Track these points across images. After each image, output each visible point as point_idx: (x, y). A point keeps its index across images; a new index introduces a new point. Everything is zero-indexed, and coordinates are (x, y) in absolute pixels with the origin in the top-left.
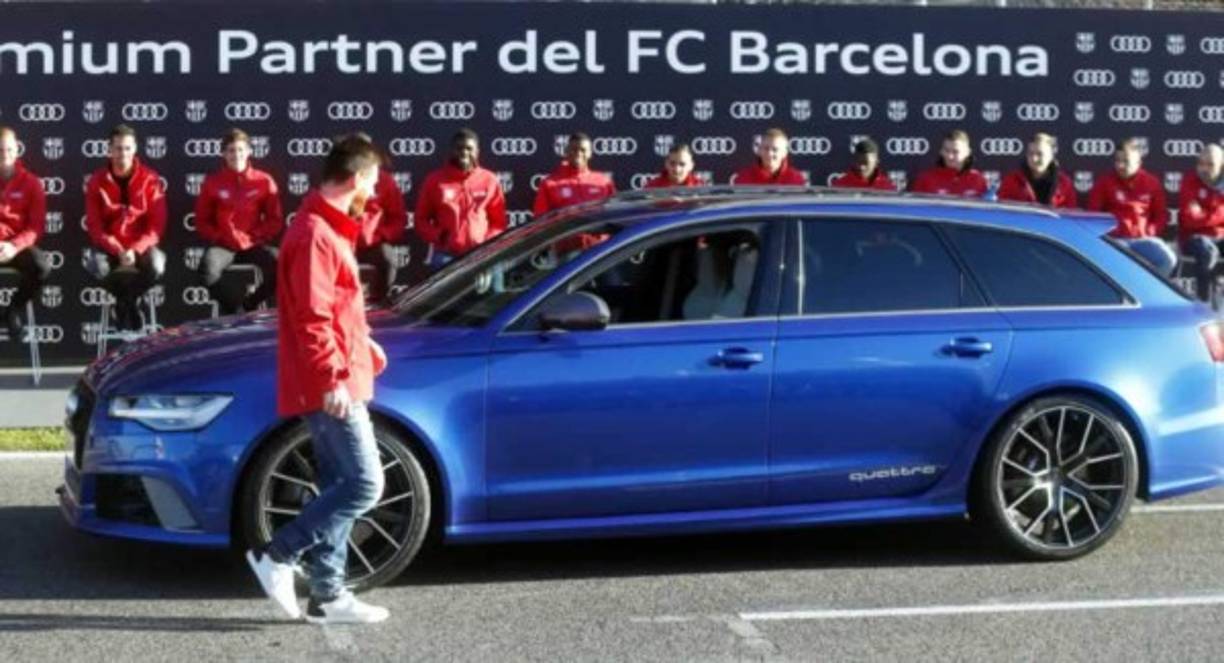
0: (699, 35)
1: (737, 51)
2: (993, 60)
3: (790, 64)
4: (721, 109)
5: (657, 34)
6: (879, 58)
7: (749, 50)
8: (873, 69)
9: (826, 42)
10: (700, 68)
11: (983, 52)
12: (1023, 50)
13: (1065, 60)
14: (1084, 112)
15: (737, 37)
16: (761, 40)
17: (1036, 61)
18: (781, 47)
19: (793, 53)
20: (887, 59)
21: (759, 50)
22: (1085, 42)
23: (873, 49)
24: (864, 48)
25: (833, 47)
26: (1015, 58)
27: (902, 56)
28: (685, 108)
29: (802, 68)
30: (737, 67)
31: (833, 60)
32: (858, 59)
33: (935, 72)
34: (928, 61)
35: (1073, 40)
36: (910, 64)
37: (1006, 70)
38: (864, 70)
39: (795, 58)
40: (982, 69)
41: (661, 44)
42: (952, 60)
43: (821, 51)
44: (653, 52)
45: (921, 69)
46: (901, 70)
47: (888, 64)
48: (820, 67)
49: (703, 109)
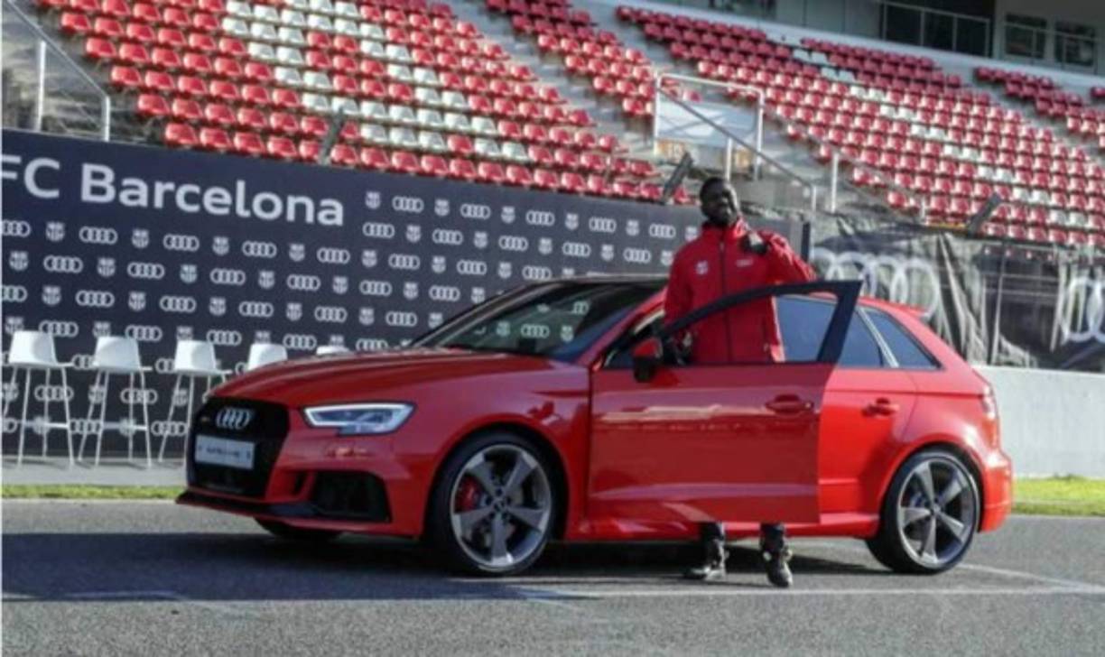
0: (55, 164)
1: (87, 182)
2: (301, 209)
3: (133, 198)
4: (71, 232)
5: (16, 159)
6: (208, 199)
7: (96, 183)
8: (203, 209)
9: (165, 181)
10: (54, 194)
11: (292, 201)
12: (325, 203)
13: (357, 213)
14: (370, 258)
15: (88, 169)
16: (109, 174)
17: (333, 213)
18: (126, 182)
19: (135, 187)
20: (215, 200)
21: (107, 182)
22: (373, 200)
23: (204, 190)
24: (196, 189)
25: (170, 186)
26: (318, 209)
27: (227, 199)
28: (39, 229)
29: (143, 202)
30: (87, 196)
31: (170, 197)
32: (190, 198)
33: (253, 216)
34: (248, 205)
35: (363, 197)
36: (233, 207)
37: (310, 218)
38: (194, 208)
39: (137, 193)
40: (291, 216)
41: (20, 169)
42: (267, 206)
43: (160, 188)
44: (13, 175)
45: (242, 211)
46: (225, 211)
47: (216, 205)
48: (159, 203)
49: (55, 231)
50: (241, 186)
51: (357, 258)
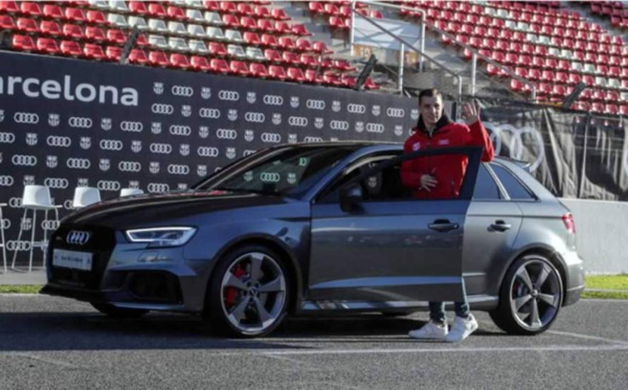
2: (109, 95)
6: (45, 88)
8: (41, 94)
9: (14, 76)
11: (103, 89)
12: (125, 90)
13: (147, 97)
14: (156, 128)
17: (131, 98)
20: (50, 89)
22: (158, 88)
24: (36, 81)
25: (19, 79)
26: (120, 94)
27: (58, 88)
31: (18, 87)
32: (33, 87)
35: (152, 86)
36: (62, 93)
37: (115, 101)
38: (36, 94)
40: (102, 99)
45: (68, 97)
48: (11, 91)
50: (67, 79)
51: (148, 127)
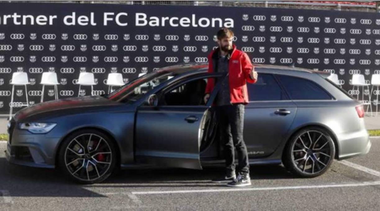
0: (126, 14)
1: (137, 19)
2: (217, 23)
4: (132, 37)
5: (113, 14)
6: (181, 22)
7: (140, 19)
8: (179, 25)
9: (165, 17)
10: (126, 24)
11: (214, 20)
12: (226, 20)
14: (245, 39)
15: (137, 15)
16: (145, 16)
17: (230, 23)
18: (151, 18)
19: (155, 20)
20: (184, 22)
21: (144, 19)
22: (245, 17)
23: (180, 19)
24: (177, 18)
25: (167, 18)
26: (224, 22)
27: (189, 21)
28: (121, 37)
29: (158, 24)
30: (137, 24)
31: (167, 22)
32: (175, 22)
33: (199, 26)
34: (197, 23)
35: (242, 17)
36: (191, 24)
38: (177, 25)
39: (155, 22)
41: (114, 17)
42: (204, 22)
43: (164, 19)
44: (111, 19)
45: (194, 25)
46: (188, 25)
47: (184, 24)
48: (163, 24)
49: (127, 37)
50: (194, 16)
